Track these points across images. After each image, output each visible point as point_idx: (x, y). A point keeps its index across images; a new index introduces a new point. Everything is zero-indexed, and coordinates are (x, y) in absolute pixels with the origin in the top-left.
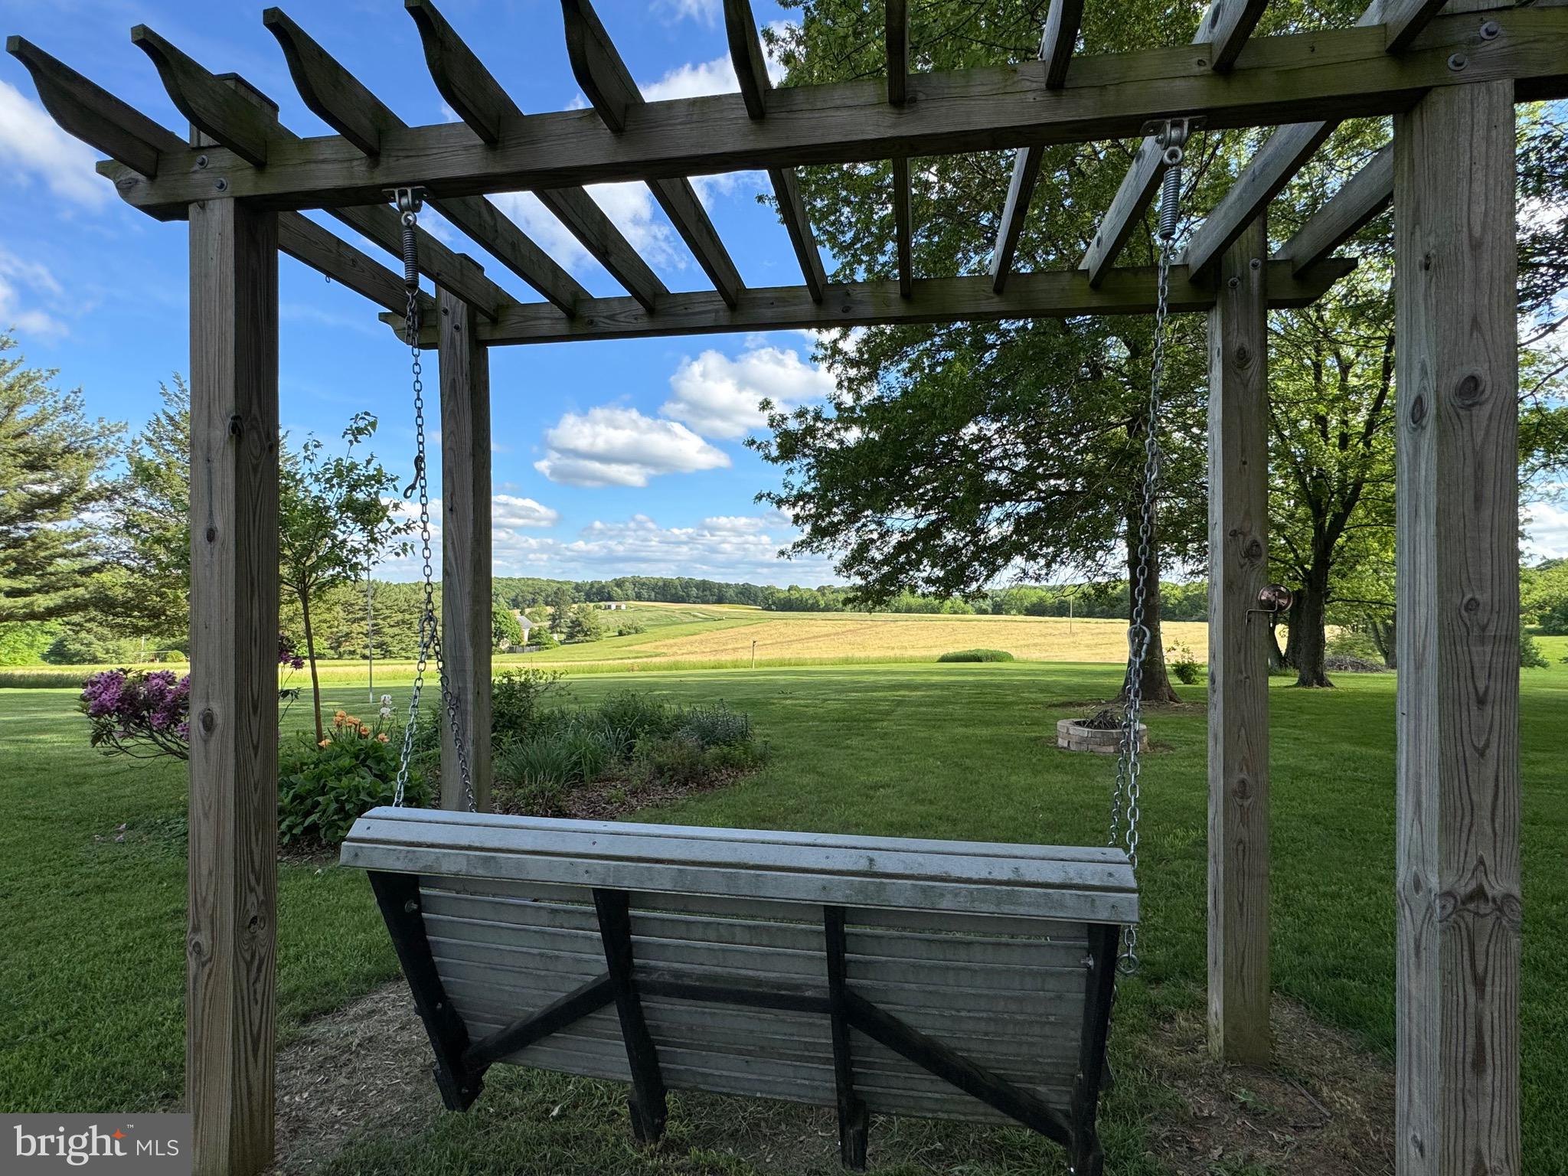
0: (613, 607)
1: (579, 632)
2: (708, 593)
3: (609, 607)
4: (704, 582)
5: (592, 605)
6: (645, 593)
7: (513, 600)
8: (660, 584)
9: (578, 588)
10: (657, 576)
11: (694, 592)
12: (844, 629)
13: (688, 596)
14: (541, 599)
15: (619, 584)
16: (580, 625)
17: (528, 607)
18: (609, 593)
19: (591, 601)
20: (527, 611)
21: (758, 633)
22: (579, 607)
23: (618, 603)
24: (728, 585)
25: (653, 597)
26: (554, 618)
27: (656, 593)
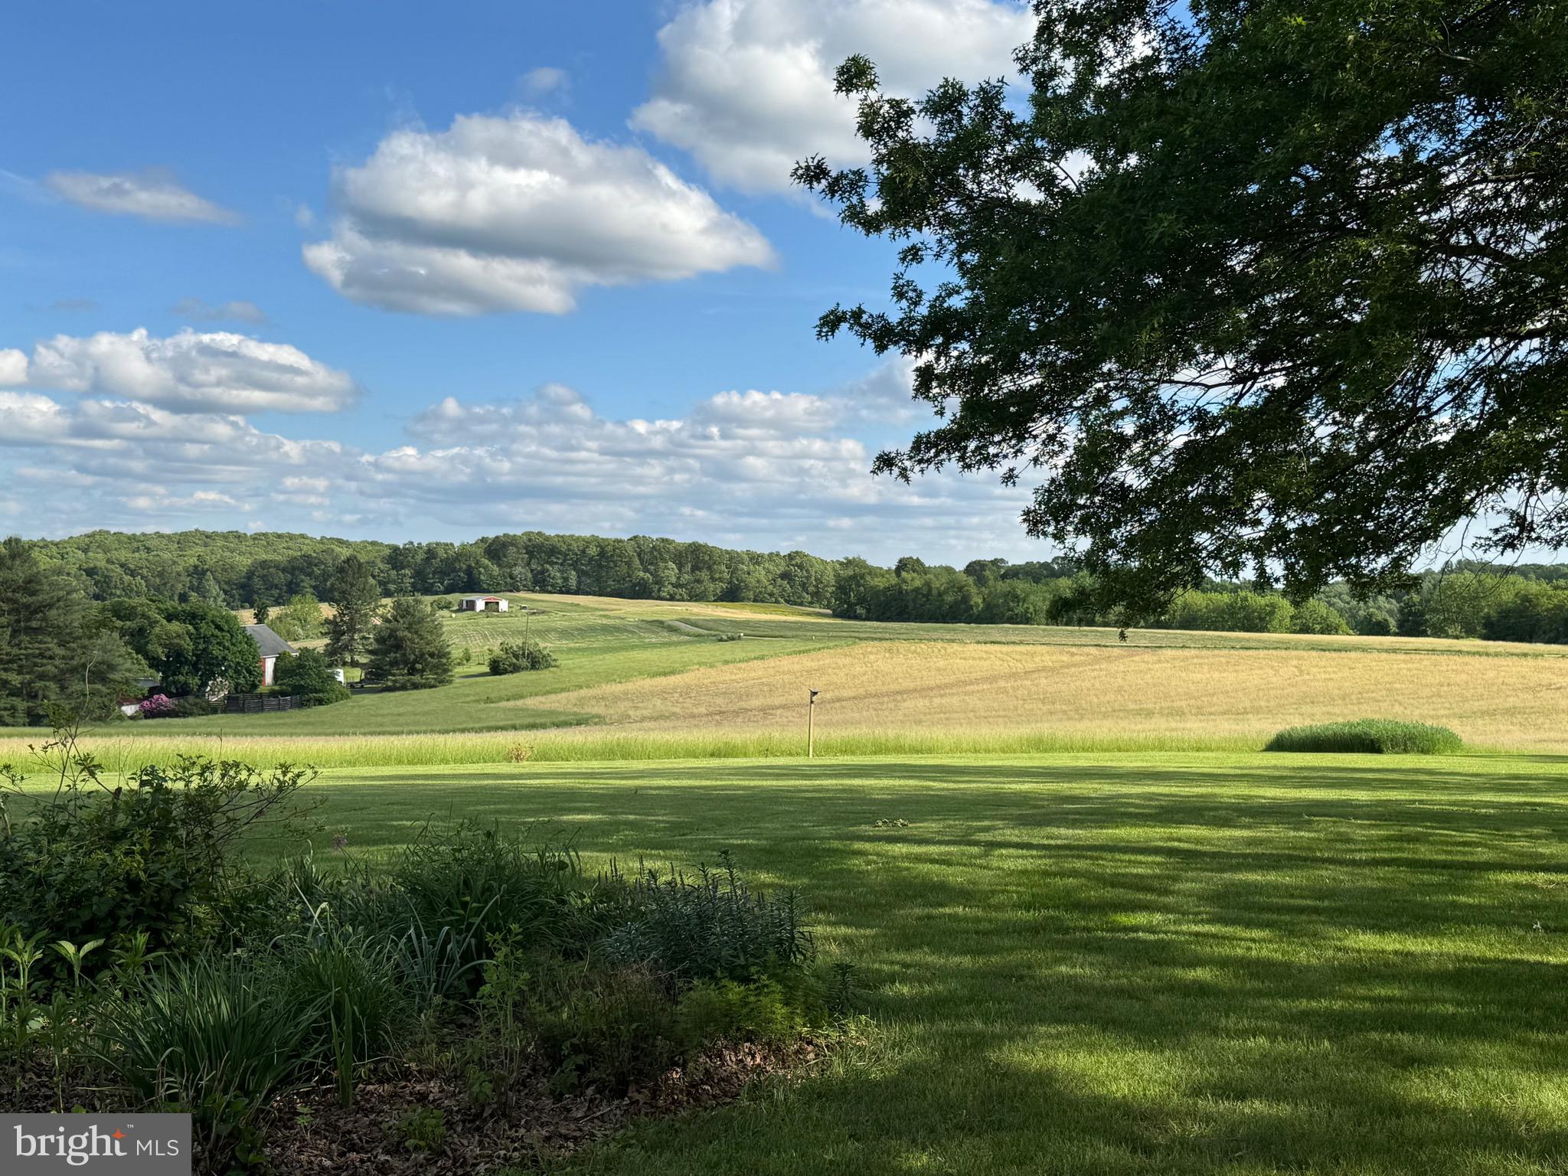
0: (480, 605)
1: (394, 663)
2: (704, 575)
3: (471, 606)
4: (695, 549)
5: (428, 599)
6: (554, 572)
7: (243, 586)
8: (593, 551)
9: (397, 557)
10: (586, 533)
11: (671, 571)
12: (1030, 666)
13: (659, 582)
14: (307, 583)
15: (496, 549)
16: (398, 646)
17: (277, 603)
18: (469, 571)
19: (428, 591)
20: (273, 612)
21: (822, 670)
22: (397, 606)
23: (491, 597)
24: (756, 559)
25: (573, 582)
26: (335, 630)
27: (581, 574)
